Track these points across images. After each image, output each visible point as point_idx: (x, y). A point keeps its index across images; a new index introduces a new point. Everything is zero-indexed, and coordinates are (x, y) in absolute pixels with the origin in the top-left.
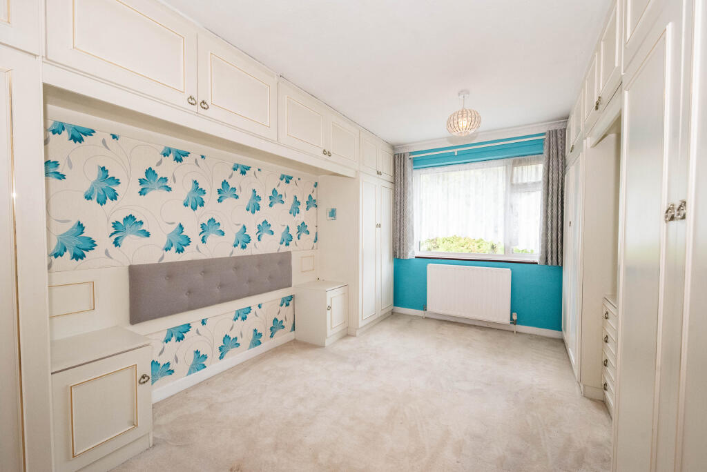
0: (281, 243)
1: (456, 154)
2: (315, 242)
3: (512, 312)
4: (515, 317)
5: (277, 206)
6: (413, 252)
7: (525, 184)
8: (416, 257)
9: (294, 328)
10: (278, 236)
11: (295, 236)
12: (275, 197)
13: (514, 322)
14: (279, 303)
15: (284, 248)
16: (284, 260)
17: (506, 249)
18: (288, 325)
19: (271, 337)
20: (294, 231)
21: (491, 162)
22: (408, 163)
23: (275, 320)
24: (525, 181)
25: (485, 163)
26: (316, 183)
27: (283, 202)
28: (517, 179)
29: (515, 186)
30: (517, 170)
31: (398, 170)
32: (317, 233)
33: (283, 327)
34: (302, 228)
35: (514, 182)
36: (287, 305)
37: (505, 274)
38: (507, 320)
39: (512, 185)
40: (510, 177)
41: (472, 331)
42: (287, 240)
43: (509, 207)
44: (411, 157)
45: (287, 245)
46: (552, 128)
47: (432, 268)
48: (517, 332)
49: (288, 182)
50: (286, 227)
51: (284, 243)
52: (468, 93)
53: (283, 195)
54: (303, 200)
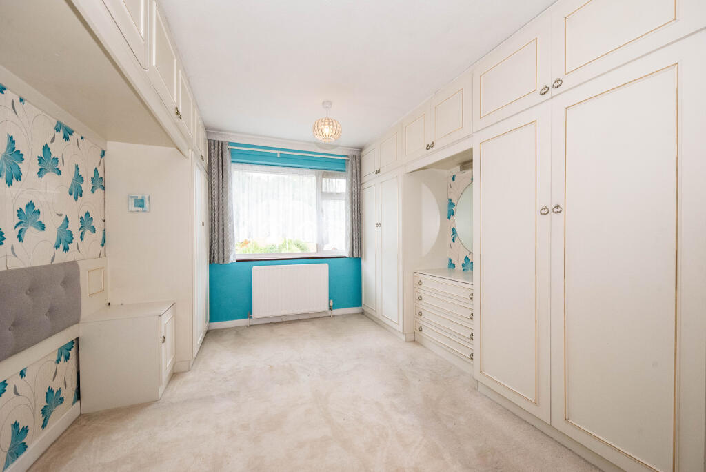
0: (57, 247)
1: (278, 156)
2: (103, 245)
3: (330, 298)
4: (331, 304)
5: (49, 176)
6: (235, 255)
7: (331, 194)
8: (237, 261)
9: (78, 396)
10: (51, 233)
11: (77, 235)
12: (47, 162)
13: (331, 308)
14: (55, 358)
15: (61, 256)
16: (69, 277)
17: (319, 247)
18: (69, 393)
19: (44, 426)
20: (74, 227)
21: (306, 170)
22: (227, 155)
23: (50, 390)
24: (332, 191)
25: (301, 170)
26: (104, 152)
27: (59, 173)
28: (326, 189)
29: (324, 195)
30: (326, 182)
31: (215, 160)
32: (105, 230)
33: (62, 399)
34: (86, 221)
35: (323, 190)
36: (67, 358)
37: (324, 268)
38: (327, 308)
39: (322, 192)
40: (319, 186)
41: (302, 325)
42: (65, 241)
43: (320, 211)
44: (230, 147)
45: (66, 249)
46: (354, 153)
47: (257, 270)
48: (333, 316)
49: (66, 138)
50: (64, 217)
51: (61, 247)
52: (331, 104)
53: (60, 160)
54: (88, 175)
